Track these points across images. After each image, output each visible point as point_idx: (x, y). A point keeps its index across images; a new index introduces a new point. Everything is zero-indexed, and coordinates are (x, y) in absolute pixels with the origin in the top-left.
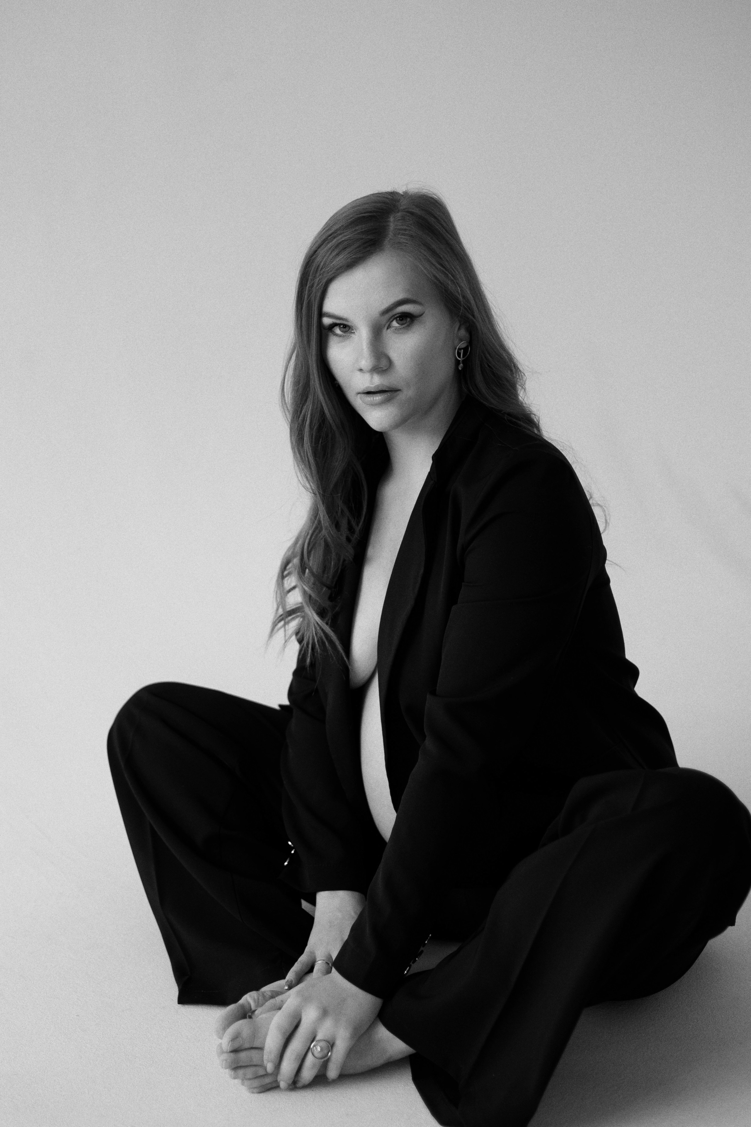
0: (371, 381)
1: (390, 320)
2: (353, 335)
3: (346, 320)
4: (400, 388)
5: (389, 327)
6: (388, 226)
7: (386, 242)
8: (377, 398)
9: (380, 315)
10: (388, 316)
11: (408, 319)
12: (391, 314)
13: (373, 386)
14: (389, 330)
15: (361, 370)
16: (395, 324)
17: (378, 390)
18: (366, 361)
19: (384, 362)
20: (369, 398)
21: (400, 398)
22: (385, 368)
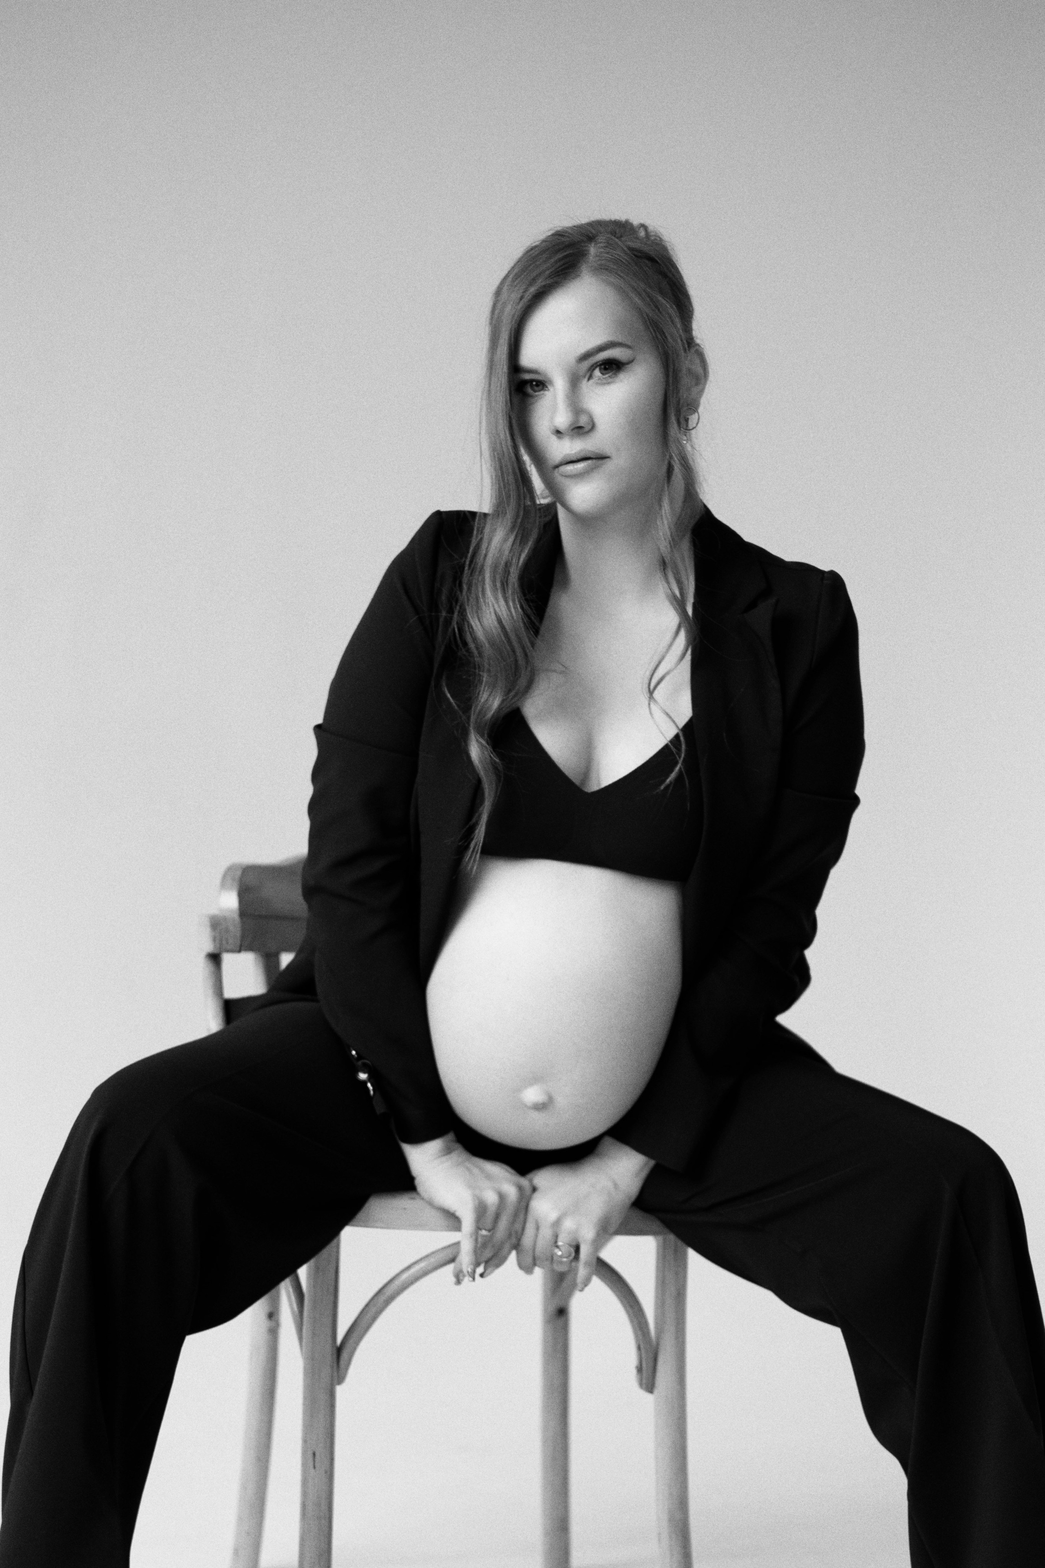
0: (571, 446)
1: (592, 369)
2: (545, 392)
3: (539, 374)
4: (608, 455)
5: (588, 377)
7: (583, 267)
8: (580, 467)
9: (579, 360)
10: (587, 364)
11: (613, 367)
12: (592, 360)
13: (574, 452)
14: (590, 381)
16: (595, 373)
17: (579, 457)
18: (562, 419)
19: (583, 420)
20: (570, 468)
21: (609, 466)
22: (586, 429)
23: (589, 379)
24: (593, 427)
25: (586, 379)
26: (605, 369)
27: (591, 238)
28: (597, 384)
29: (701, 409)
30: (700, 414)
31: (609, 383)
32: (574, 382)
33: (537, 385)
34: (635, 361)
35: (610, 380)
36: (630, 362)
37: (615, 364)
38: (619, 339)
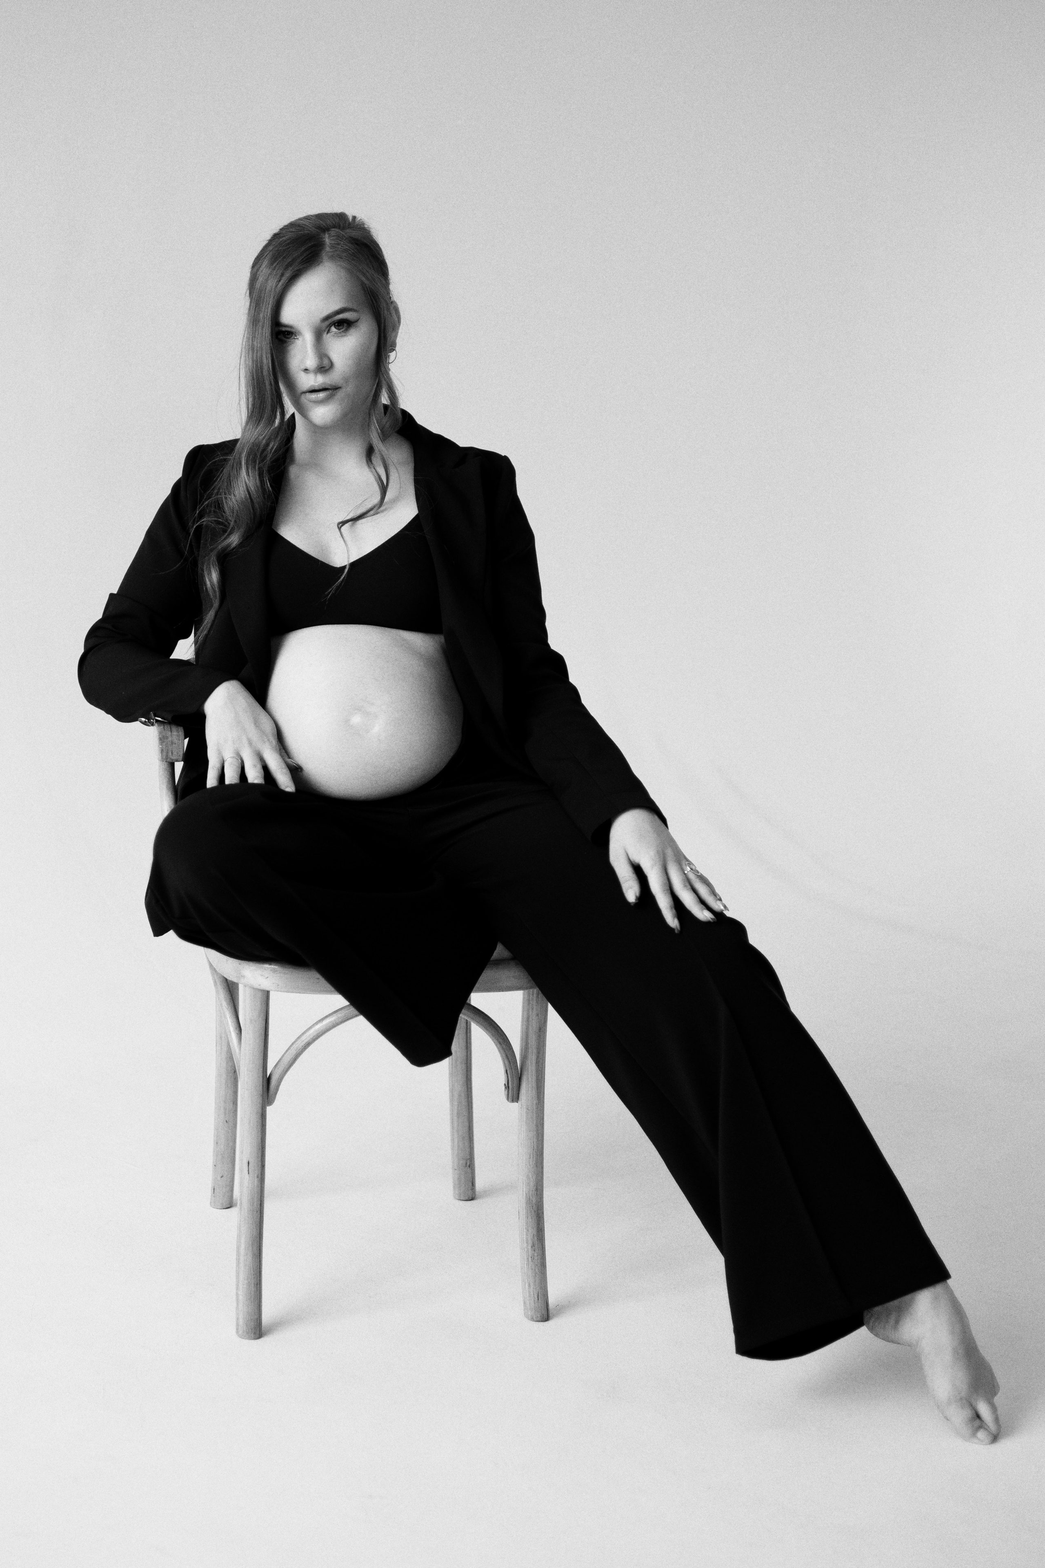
0: (315, 380)
1: (330, 326)
2: (296, 340)
3: (291, 327)
4: (340, 386)
5: (328, 332)
6: (324, 241)
7: (324, 256)
8: (321, 395)
9: (321, 321)
10: (327, 323)
11: (345, 325)
12: (330, 321)
13: (317, 384)
14: (329, 334)
15: (306, 370)
16: (333, 329)
17: (321, 388)
18: (311, 361)
19: (326, 362)
20: (313, 396)
21: (340, 394)
22: (327, 368)
23: (327, 333)
24: (332, 365)
25: (326, 333)
26: (338, 326)
27: (325, 229)
28: (334, 336)
29: (397, 348)
30: (397, 351)
31: (342, 336)
32: (319, 335)
33: (288, 334)
34: (359, 320)
35: (344, 334)
36: (357, 321)
37: (346, 323)
38: (350, 305)
